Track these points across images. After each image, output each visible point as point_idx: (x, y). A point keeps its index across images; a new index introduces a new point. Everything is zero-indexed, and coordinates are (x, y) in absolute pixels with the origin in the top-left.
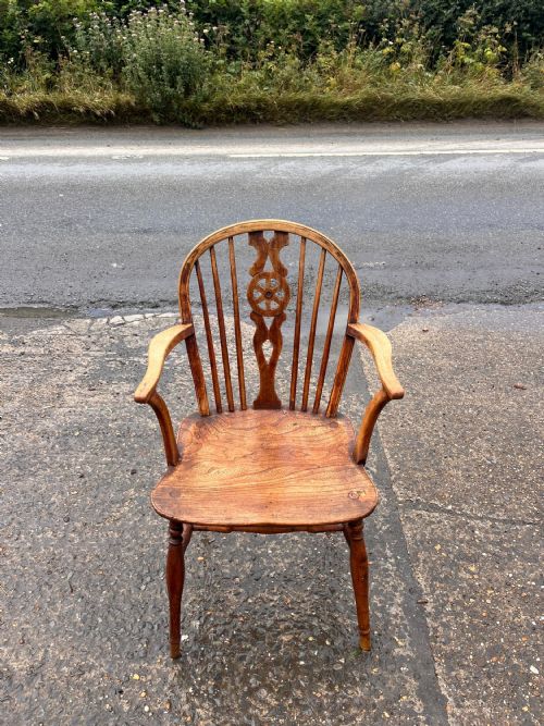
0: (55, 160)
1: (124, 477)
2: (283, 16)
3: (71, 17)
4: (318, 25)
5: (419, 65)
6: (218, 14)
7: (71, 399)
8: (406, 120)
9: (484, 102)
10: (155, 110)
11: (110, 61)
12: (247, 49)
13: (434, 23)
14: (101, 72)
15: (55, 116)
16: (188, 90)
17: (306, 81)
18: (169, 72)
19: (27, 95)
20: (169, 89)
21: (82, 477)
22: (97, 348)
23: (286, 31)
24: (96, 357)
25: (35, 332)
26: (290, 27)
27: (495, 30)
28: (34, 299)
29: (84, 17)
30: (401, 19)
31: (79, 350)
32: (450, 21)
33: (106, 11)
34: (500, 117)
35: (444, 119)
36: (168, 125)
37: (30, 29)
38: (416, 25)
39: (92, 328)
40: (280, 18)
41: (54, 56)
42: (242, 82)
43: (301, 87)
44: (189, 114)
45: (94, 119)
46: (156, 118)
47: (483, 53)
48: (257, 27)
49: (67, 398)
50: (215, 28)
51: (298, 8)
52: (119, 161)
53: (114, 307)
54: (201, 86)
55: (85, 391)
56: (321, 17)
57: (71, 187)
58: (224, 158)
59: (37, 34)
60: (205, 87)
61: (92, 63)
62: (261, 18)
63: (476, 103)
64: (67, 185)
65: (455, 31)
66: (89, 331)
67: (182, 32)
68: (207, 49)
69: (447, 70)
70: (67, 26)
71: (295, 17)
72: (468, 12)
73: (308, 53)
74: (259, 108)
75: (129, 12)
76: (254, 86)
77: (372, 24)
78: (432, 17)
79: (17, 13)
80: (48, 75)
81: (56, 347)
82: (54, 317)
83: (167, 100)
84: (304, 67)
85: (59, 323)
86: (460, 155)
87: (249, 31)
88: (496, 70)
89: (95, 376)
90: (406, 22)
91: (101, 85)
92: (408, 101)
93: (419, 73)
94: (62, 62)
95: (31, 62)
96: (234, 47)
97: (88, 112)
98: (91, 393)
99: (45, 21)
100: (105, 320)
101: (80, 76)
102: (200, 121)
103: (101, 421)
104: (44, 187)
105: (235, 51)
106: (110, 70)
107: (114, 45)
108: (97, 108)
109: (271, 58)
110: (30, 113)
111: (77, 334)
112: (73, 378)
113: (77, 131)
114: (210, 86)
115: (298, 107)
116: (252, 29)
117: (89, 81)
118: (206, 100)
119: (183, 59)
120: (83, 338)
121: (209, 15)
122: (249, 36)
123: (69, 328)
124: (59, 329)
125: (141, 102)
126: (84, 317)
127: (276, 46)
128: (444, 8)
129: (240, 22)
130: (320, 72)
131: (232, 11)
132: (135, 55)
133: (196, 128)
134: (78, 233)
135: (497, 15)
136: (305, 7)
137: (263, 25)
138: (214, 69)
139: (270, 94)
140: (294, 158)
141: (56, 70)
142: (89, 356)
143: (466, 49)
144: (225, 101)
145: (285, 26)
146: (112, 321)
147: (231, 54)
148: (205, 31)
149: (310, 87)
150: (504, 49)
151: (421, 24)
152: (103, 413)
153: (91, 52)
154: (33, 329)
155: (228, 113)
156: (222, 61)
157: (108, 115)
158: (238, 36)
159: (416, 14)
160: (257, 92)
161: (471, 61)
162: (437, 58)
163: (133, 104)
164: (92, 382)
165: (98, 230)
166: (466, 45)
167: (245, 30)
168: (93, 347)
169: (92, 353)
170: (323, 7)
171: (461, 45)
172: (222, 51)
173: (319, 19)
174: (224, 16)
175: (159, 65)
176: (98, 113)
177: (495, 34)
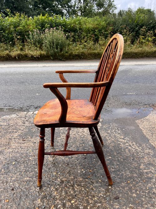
0: (21, 67)
1: (35, 190)
2: (89, 31)
3: (28, 31)
4: (99, 33)
5: (129, 43)
6: (70, 30)
7: (14, 145)
8: (126, 58)
9: (150, 52)
10: (52, 56)
11: (39, 43)
12: (78, 40)
13: (133, 31)
14: (37, 46)
15: (22, 58)
16: (61, 50)
17: (96, 48)
18: (56, 45)
19: (15, 52)
20: (55, 50)
21: (13, 190)
22: (28, 123)
23: (90, 34)
24: (27, 126)
25: (4, 117)
26: (91, 33)
27: (152, 32)
28: (7, 105)
29: (32, 31)
30: (123, 30)
31: (21, 123)
32: (137, 31)
33: (39, 29)
34: (155, 57)
35: (138, 57)
36: (55, 60)
37: (17, 34)
38: (128, 32)
39: (27, 115)
40: (88, 31)
41: (23, 42)
42: (77, 48)
43: (94, 49)
44: (61, 57)
45: (34, 59)
46: (52, 58)
47: (148, 39)
48: (81, 34)
49: (12, 145)
50: (69, 34)
51: (93, 28)
52: (40, 67)
53: (36, 108)
54: (65, 49)
55: (21, 141)
56: (100, 31)
57: (25, 73)
58: (73, 66)
59: (18, 35)
60: (66, 49)
61: (34, 44)
62: (82, 31)
63: (147, 53)
64: (24, 73)
65: (139, 33)
66: (26, 116)
67: (60, 34)
68: (67, 39)
69: (137, 44)
70: (27, 33)
71: (92, 31)
72: (143, 27)
73: (96, 40)
74: (82, 55)
75: (45, 29)
76: (81, 49)
77: (114, 32)
78: (132, 30)
79: (13, 30)
80: (21, 47)
81: (11, 122)
82: (13, 111)
83: (55, 53)
84: (95, 44)
85: (14, 114)
86: (148, 65)
87: (79, 35)
88: (152, 44)
89: (26, 135)
90: (125, 31)
91: (36, 49)
92: (126, 52)
93: (129, 45)
94: (25, 43)
95: (16, 43)
96: (75, 39)
97: (32, 56)
98: (23, 142)
99: (21, 32)
100: (32, 112)
101: (30, 47)
102: (64, 59)
103: (26, 156)
104: (16, 74)
105: (75, 40)
106: (39, 45)
107: (41, 38)
108: (35, 55)
109: (86, 42)
110: (15, 57)
111: (21, 117)
112: (16, 135)
113: (29, 62)
114: (68, 49)
115: (94, 54)
116: (80, 34)
117: (32, 48)
118: (67, 52)
119: (60, 42)
120: (23, 119)
121: (68, 30)
122: (79, 36)
123: (18, 115)
124: (14, 116)
125: (48, 53)
126: (24, 111)
127: (87, 38)
128: (135, 27)
129: (76, 32)
130: (100, 45)
131: (75, 29)
132: (46, 41)
133: (63, 61)
134: (25, 85)
135: (151, 29)
136: (95, 28)
137: (83, 33)
138: (69, 45)
139: (85, 51)
140: (95, 66)
141: (24, 46)
142: (24, 126)
143: (143, 38)
144: (72, 53)
145: (89, 33)
146: (35, 113)
147: (74, 41)
148: (67, 35)
149: (97, 49)
150: (155, 38)
151: (130, 31)
152: (28, 152)
153: (34, 41)
154: (4, 115)
155: (73, 56)
156: (71, 43)
157: (38, 58)
158: (76, 36)
159: (128, 28)
160: (82, 50)
161: (145, 41)
162: (134, 41)
163: (45, 54)
164: (24, 137)
165: (32, 84)
166: (143, 37)
167: (78, 34)
168: (27, 123)
169: (25, 125)
170: (100, 27)
171: (141, 37)
172: (71, 40)
173: (99, 31)
174: (72, 31)
175: (53, 43)
176: (35, 56)
177: (152, 33)
